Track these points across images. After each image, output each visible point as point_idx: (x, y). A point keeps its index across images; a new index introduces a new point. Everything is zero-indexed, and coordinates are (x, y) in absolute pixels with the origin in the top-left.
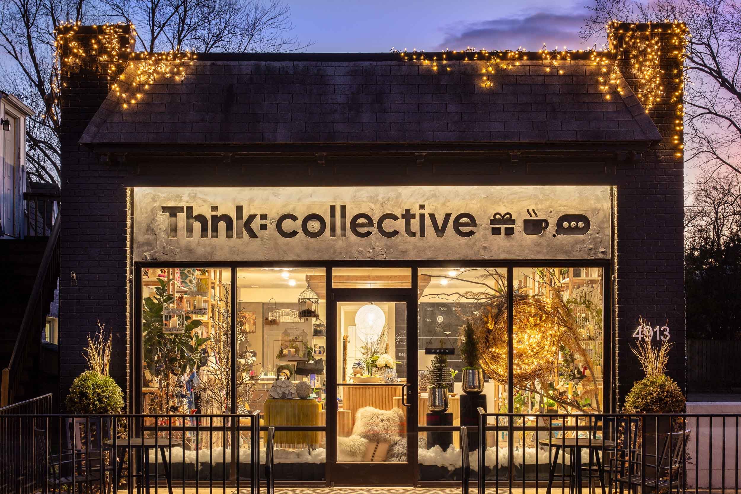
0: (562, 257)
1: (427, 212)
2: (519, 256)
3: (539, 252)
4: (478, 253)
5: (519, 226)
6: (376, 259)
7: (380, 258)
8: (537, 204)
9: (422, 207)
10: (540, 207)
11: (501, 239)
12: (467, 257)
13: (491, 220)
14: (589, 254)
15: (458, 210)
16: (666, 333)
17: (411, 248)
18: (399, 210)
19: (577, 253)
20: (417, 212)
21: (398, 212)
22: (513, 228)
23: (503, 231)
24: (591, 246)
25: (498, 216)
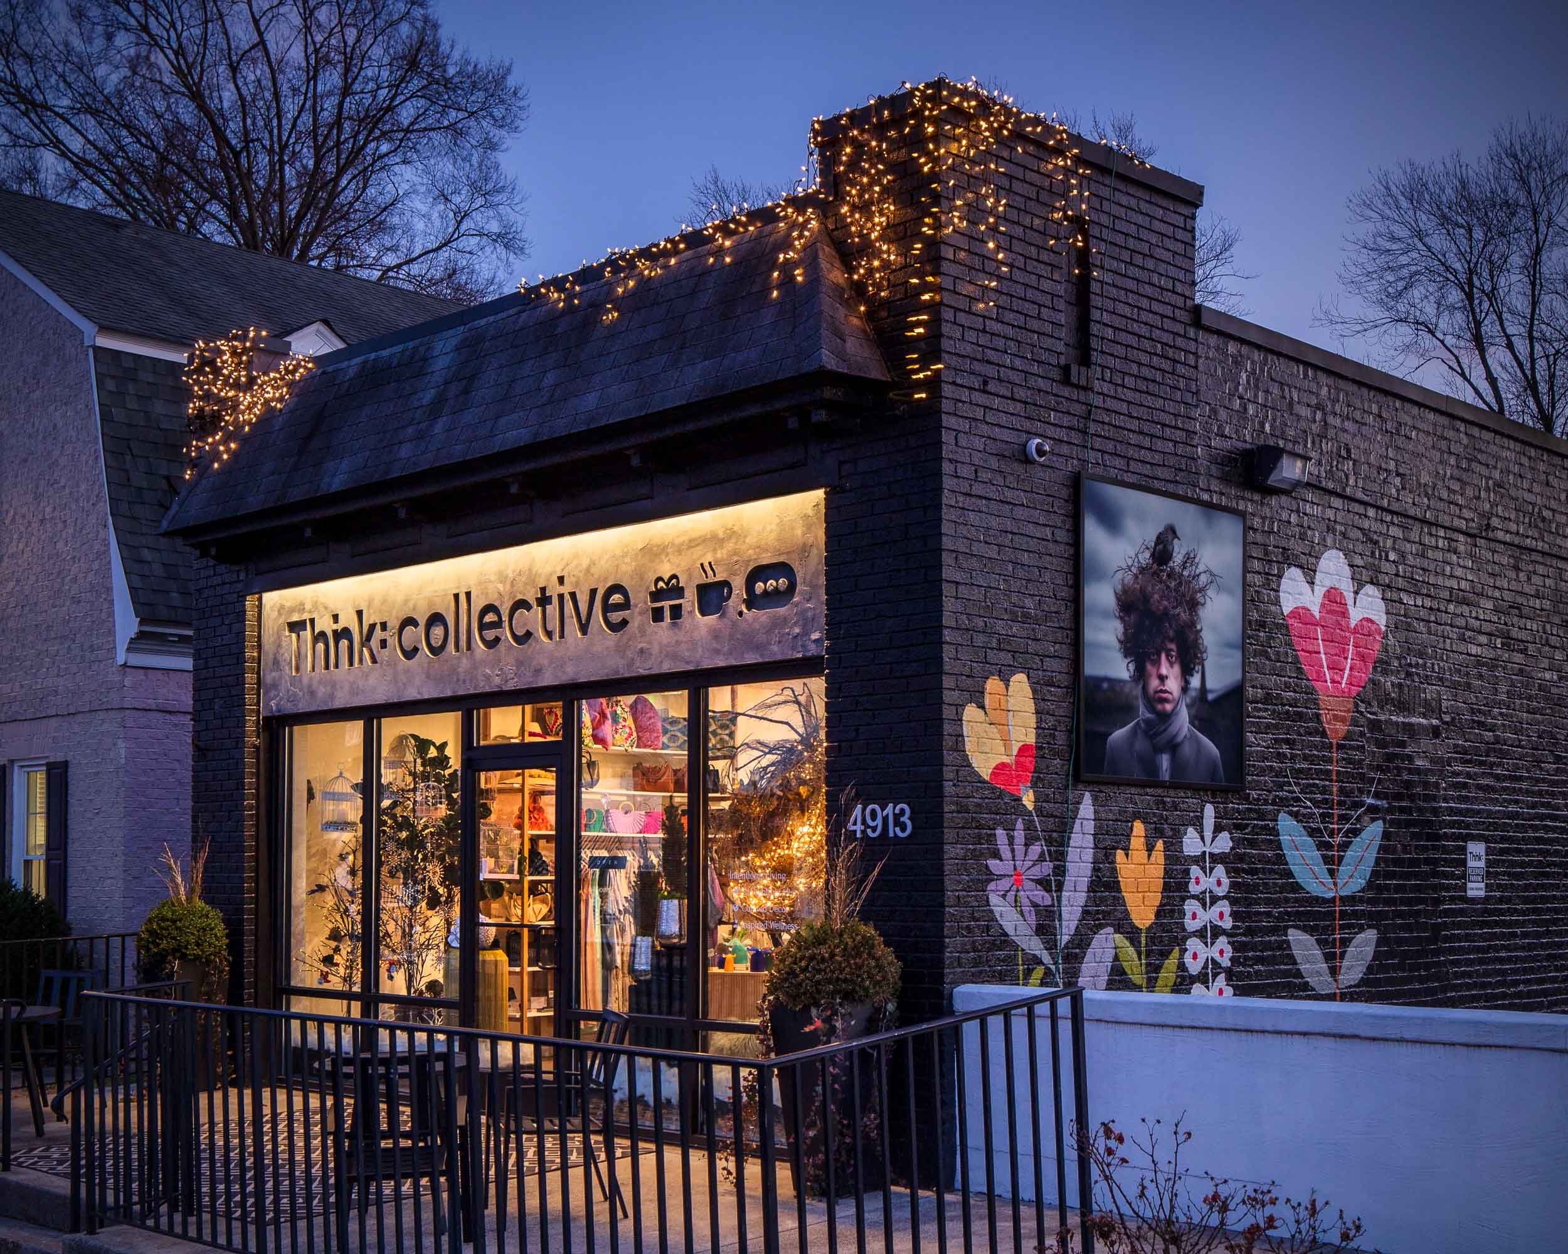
0: (752, 658)
1: (566, 590)
2: (688, 663)
3: (717, 652)
4: (630, 664)
5: (689, 602)
6: (505, 688)
7: (510, 686)
8: (715, 550)
9: (561, 580)
10: (719, 555)
11: (663, 631)
12: (617, 672)
13: (651, 594)
14: (793, 648)
15: (606, 579)
16: (905, 819)
17: (546, 662)
18: (533, 591)
19: (775, 648)
20: (554, 590)
21: (531, 596)
22: (680, 606)
23: (667, 614)
24: (797, 630)
25: (661, 584)
